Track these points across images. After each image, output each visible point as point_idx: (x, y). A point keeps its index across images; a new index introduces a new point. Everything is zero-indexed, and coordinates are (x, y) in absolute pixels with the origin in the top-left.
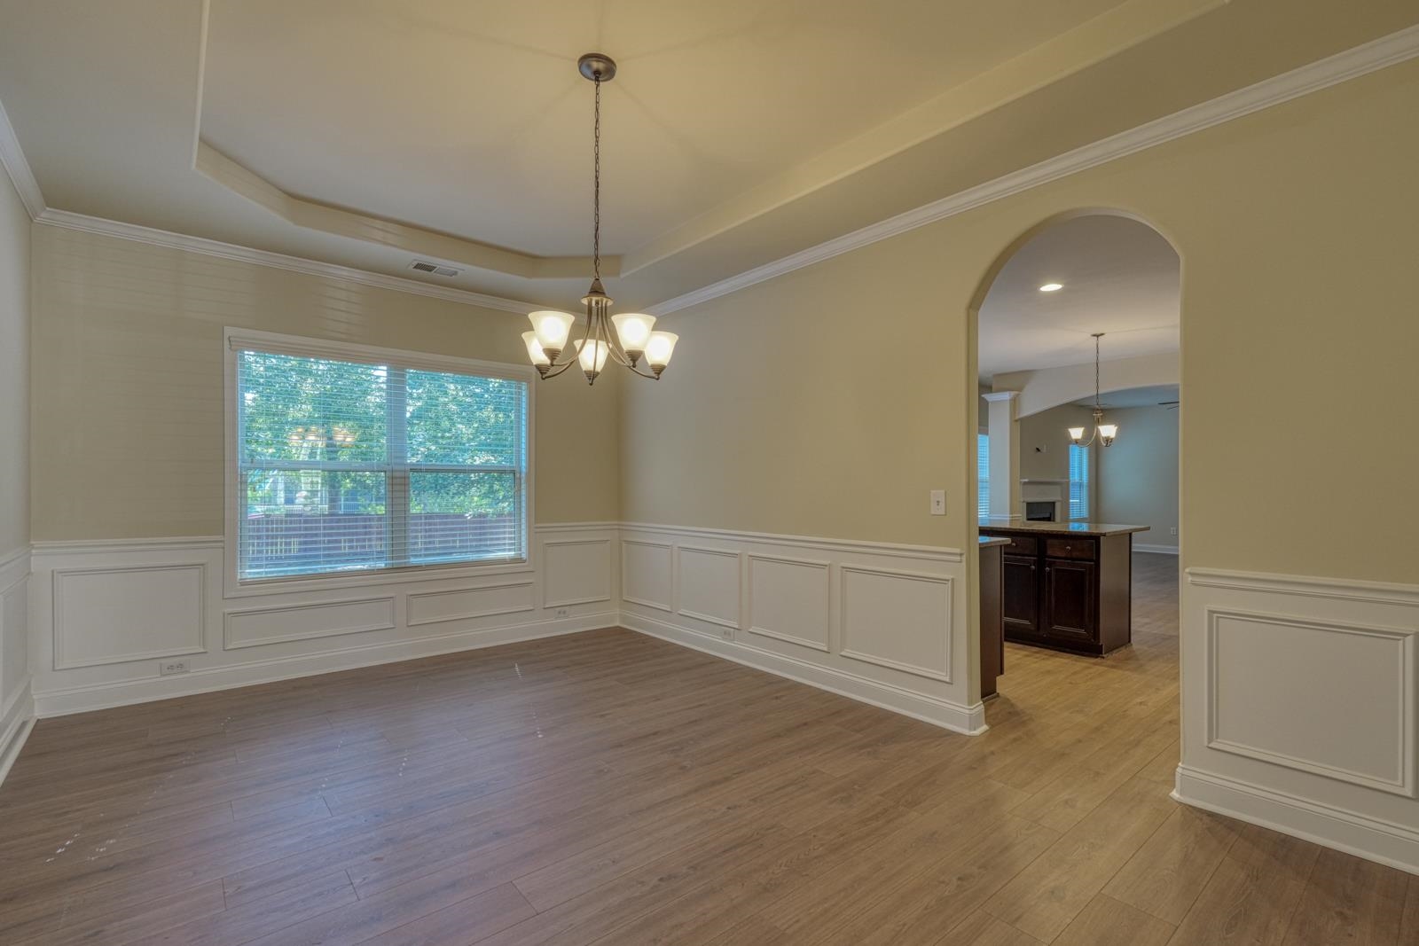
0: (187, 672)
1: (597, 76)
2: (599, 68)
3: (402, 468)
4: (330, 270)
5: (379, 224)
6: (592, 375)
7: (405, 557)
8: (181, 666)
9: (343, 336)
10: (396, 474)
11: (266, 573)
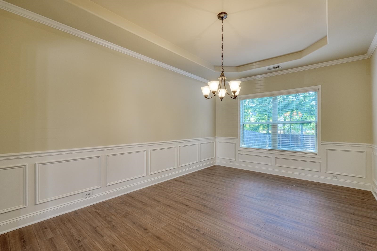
0: (233, 163)
1: (222, 18)
2: (222, 16)
3: (275, 123)
4: (256, 77)
5: (254, 64)
6: (222, 99)
7: (276, 147)
8: (232, 162)
9: (260, 92)
10: (274, 125)
11: (246, 146)
